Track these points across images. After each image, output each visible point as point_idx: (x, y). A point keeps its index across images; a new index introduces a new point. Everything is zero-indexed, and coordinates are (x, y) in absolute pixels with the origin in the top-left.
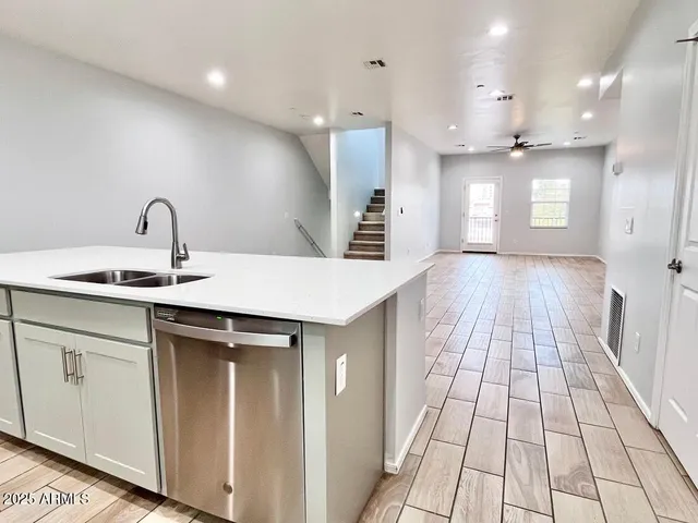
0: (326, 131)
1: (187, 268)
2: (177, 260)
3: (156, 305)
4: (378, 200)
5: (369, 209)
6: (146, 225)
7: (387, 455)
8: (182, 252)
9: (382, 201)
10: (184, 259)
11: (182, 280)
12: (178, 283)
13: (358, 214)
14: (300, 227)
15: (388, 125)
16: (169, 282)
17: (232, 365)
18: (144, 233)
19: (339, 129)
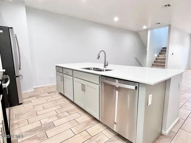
0: (147, 30)
1: (107, 68)
2: (105, 65)
3: (101, 75)
4: (164, 51)
5: (160, 54)
6: (99, 56)
7: (163, 129)
8: (107, 64)
9: (166, 51)
10: (107, 65)
11: (106, 70)
12: (106, 71)
13: (156, 55)
14: (136, 59)
15: (170, 26)
16: (103, 71)
17: (117, 92)
18: (98, 59)
19: (151, 29)
